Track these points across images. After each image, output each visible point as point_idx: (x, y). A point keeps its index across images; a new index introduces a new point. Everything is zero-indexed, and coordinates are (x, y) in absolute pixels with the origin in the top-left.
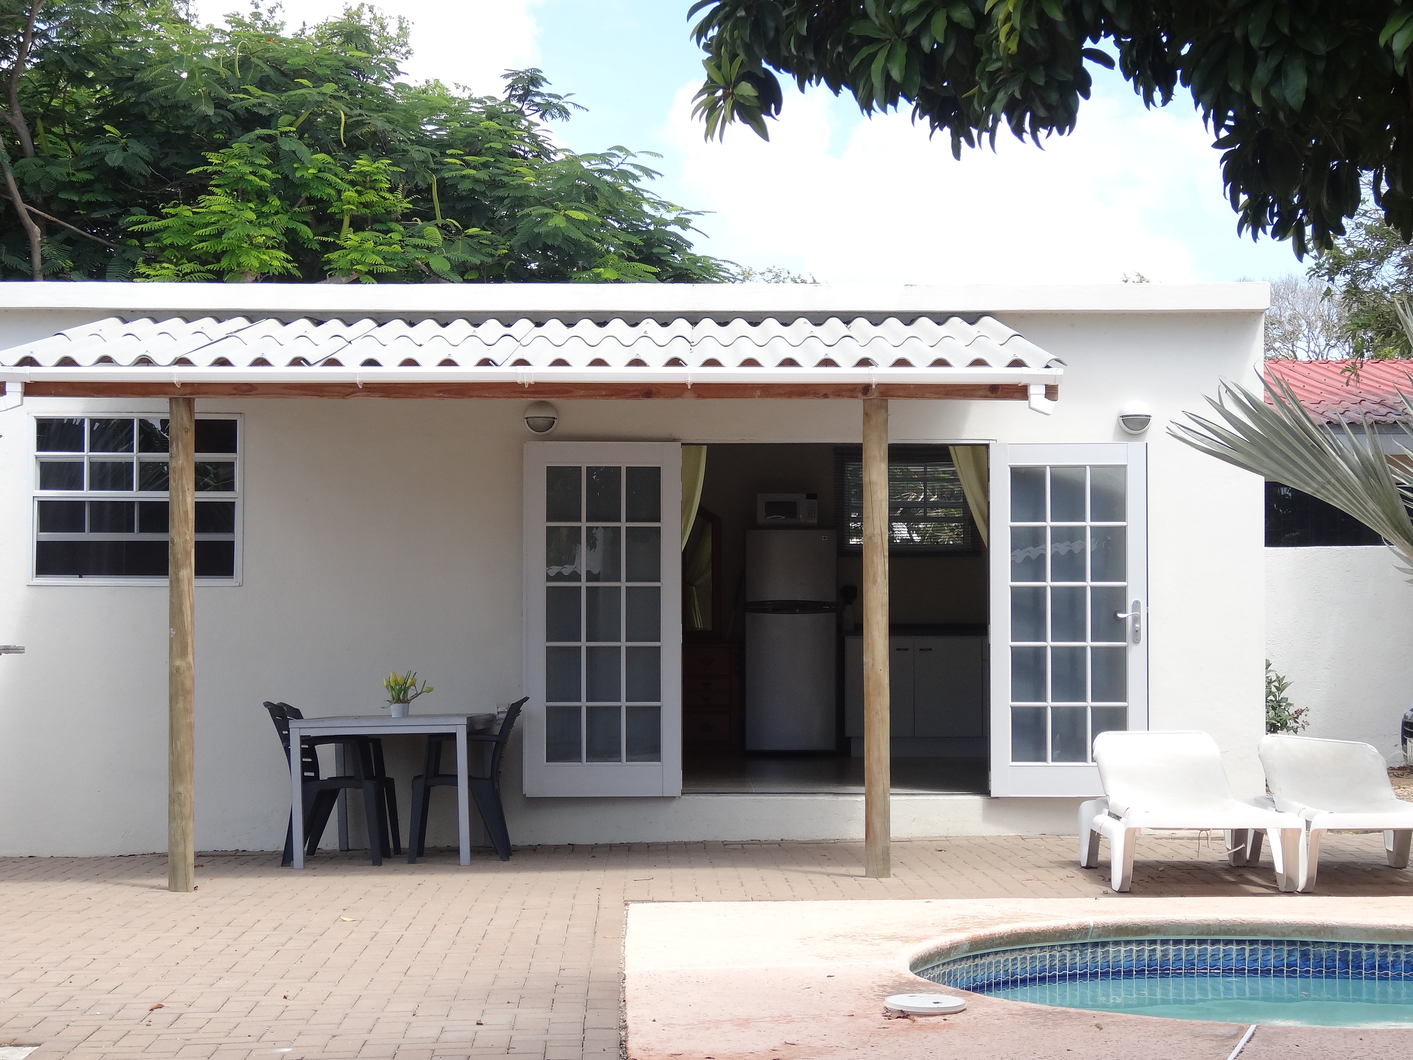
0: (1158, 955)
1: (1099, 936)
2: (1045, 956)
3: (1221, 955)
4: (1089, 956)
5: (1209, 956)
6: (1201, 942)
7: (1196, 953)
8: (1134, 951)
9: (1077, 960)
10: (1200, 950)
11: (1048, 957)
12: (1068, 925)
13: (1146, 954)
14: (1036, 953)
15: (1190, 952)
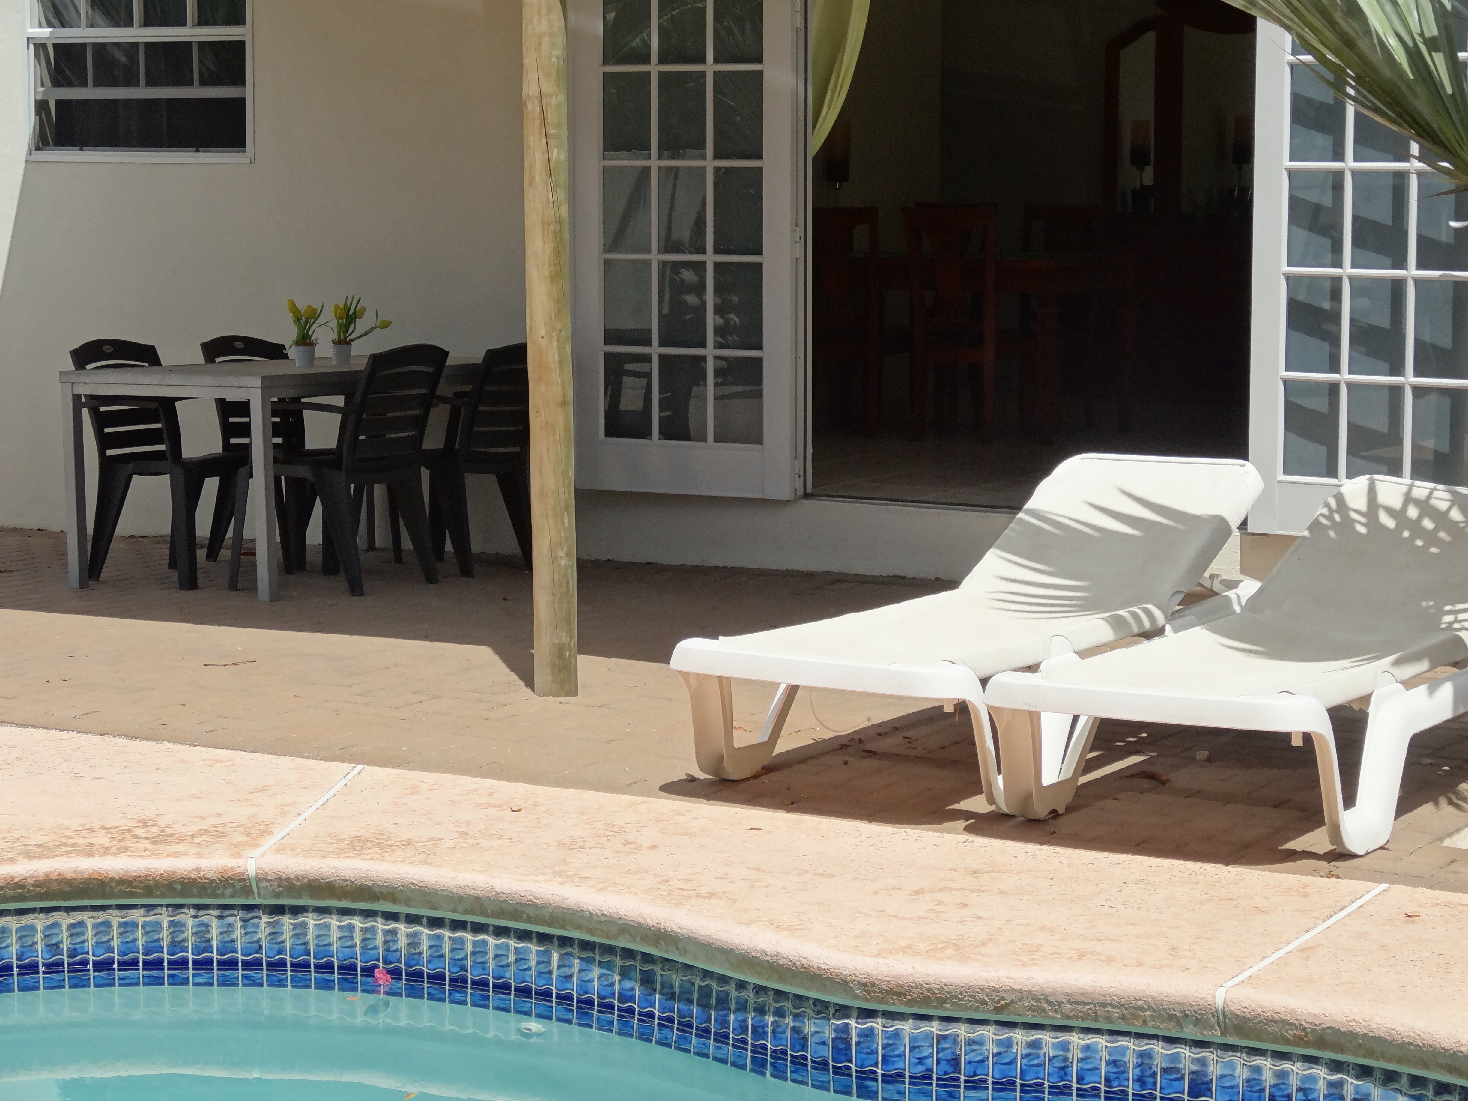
0: (402, 942)
1: (278, 895)
2: (159, 924)
3: (512, 958)
4: (264, 932)
5: (491, 955)
6: (478, 928)
7: (469, 948)
9: (238, 933)
10: (475, 944)
11: (165, 925)
12: (198, 870)
13: (380, 939)
14: (136, 916)
15: (457, 945)
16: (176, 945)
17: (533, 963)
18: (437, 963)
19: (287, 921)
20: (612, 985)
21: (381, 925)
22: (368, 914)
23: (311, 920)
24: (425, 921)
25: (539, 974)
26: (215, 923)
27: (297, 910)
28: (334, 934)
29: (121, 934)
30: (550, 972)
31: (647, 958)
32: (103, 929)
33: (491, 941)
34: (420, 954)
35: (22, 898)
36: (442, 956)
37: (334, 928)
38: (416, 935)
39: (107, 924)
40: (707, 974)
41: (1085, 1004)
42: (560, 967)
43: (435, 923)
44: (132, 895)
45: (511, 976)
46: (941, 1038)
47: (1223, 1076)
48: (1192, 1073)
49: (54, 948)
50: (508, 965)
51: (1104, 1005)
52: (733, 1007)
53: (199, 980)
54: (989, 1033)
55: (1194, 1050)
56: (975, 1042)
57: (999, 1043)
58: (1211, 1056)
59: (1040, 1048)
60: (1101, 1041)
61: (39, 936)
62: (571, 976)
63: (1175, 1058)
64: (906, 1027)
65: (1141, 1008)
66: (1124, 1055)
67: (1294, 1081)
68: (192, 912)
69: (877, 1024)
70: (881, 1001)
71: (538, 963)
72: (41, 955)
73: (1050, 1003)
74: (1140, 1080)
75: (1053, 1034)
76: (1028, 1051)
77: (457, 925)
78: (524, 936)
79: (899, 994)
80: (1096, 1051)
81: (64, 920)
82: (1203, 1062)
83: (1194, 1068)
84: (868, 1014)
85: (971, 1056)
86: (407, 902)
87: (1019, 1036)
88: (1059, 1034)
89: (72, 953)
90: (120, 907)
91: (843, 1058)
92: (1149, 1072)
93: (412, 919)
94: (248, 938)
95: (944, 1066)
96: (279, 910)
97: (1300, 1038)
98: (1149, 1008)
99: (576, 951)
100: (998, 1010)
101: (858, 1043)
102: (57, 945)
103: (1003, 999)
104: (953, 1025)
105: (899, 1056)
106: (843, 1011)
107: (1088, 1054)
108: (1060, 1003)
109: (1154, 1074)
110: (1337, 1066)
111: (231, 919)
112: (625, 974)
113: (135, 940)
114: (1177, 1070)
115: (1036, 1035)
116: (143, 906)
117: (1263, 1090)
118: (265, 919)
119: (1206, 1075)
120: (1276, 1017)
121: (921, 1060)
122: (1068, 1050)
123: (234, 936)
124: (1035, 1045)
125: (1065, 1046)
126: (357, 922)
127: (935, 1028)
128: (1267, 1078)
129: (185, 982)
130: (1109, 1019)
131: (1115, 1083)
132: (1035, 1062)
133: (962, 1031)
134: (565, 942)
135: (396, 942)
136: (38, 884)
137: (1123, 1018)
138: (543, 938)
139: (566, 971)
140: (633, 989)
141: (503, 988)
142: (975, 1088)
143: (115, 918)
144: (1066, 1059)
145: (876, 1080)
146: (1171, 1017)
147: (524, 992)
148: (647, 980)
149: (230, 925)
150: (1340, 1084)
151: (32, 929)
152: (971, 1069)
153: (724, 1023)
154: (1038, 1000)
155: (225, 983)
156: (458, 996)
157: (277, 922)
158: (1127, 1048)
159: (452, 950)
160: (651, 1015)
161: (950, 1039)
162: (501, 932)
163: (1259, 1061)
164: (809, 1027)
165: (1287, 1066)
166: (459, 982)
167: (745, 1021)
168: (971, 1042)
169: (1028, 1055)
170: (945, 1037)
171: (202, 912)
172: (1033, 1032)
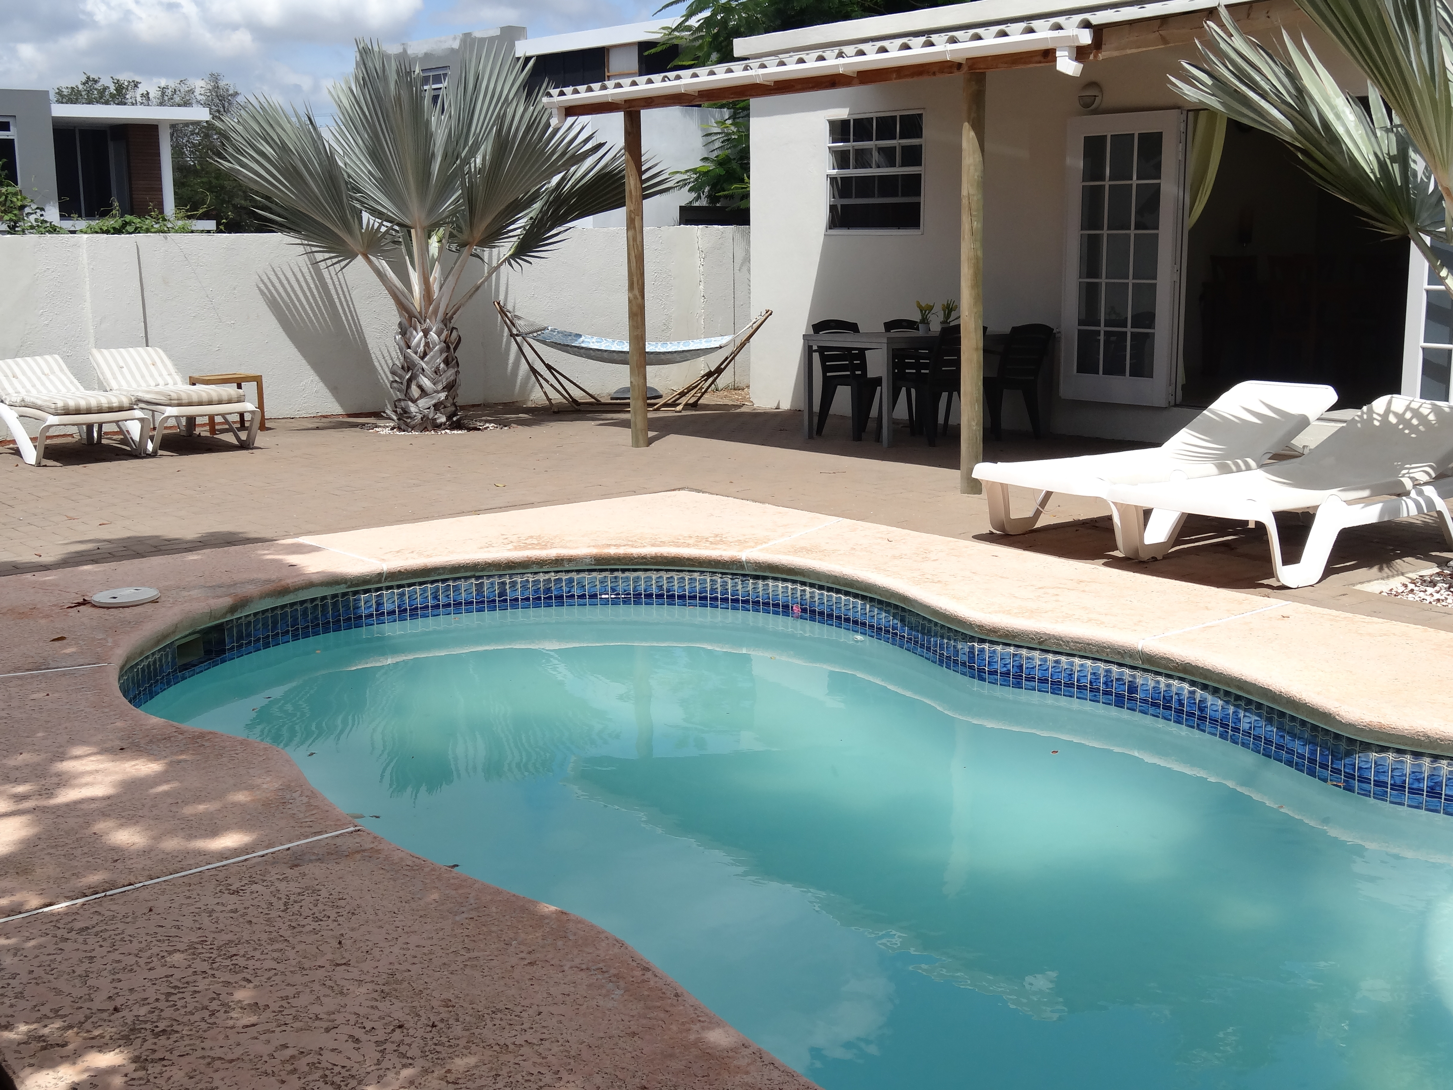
0: (808, 596)
1: (756, 570)
2: (706, 580)
3: (851, 606)
4: (750, 587)
5: (843, 604)
6: (838, 591)
7: (834, 600)
8: (790, 589)
9: (740, 587)
10: (836, 598)
11: (708, 581)
12: (721, 556)
13: (799, 593)
14: (696, 575)
15: (829, 599)
16: (713, 590)
17: (859, 609)
18: (821, 607)
19: (760, 583)
20: (889, 621)
21: (799, 587)
22: (794, 582)
23: (771, 583)
24: (817, 586)
25: (862, 614)
26: (730, 581)
27: (765, 578)
28: (780, 590)
29: (689, 583)
30: (866, 614)
31: (903, 609)
32: (681, 580)
33: (843, 597)
34: (815, 601)
35: (646, 564)
36: (824, 603)
37: (780, 587)
38: (813, 592)
39: (683, 578)
40: (924, 618)
41: (1080, 643)
42: (870, 611)
43: (821, 588)
44: (693, 566)
45: (851, 614)
46: (1015, 655)
47: (1143, 684)
48: (1129, 682)
49: (660, 587)
50: (849, 610)
51: (1089, 644)
52: (933, 634)
53: (722, 606)
54: (1036, 654)
55: (1130, 670)
56: (1030, 659)
57: (1041, 660)
58: (1138, 674)
59: (1060, 664)
60: (1089, 663)
61: (654, 581)
62: (874, 616)
63: (1122, 673)
64: (999, 648)
65: (1105, 647)
66: (1099, 670)
67: (1174, 690)
68: (720, 575)
69: (986, 646)
70: (987, 635)
71: (861, 609)
72: (654, 590)
73: (1063, 642)
74: (1105, 683)
75: (1067, 657)
76: (1055, 665)
77: (830, 589)
78: (856, 596)
79: (995, 632)
80: (1086, 667)
81: (665, 575)
82: (1134, 676)
83: (1130, 679)
84: (982, 641)
85: (1028, 665)
86: (809, 577)
87: (1050, 657)
88: (1069, 658)
89: (668, 591)
90: (689, 571)
91: (972, 662)
92: (1110, 680)
93: (812, 585)
94: (744, 590)
95: (1016, 669)
96: (756, 577)
97: (1176, 667)
98: (1109, 647)
99: (876, 604)
100: (1040, 643)
101: (978, 655)
102: (661, 586)
103: (1042, 638)
104: (1020, 649)
105: (995, 662)
106: (972, 639)
107: (1082, 669)
108: (1068, 642)
109: (1112, 680)
110: (1193, 683)
111: (737, 580)
112: (894, 617)
113: (695, 587)
114: (1123, 680)
115: (1059, 657)
116: (699, 571)
117: (1160, 693)
118: (751, 581)
119: (1136, 684)
120: (1165, 656)
121: (1005, 665)
122: (1073, 666)
123: (738, 588)
124: (1057, 662)
125: (1072, 664)
126: (790, 585)
127: (1012, 650)
128: (1162, 687)
129: (717, 607)
130: (1091, 651)
131: (1094, 684)
132: (1057, 671)
133: (1024, 652)
134: (872, 600)
135: (805, 595)
136: (652, 558)
137: (1097, 651)
138: (863, 598)
139: (872, 614)
140: (897, 624)
141: (847, 620)
142: (1029, 681)
143: (687, 576)
144: (1072, 670)
145: (985, 673)
146: (1119, 653)
147: (855, 622)
148: (902, 621)
149: (736, 583)
150: (1194, 692)
151: (651, 578)
152: (1028, 671)
153: (929, 642)
154: (1058, 640)
155: (734, 608)
156: (829, 622)
157: (756, 583)
158: (1101, 667)
159: (827, 601)
160: (904, 637)
161: (1019, 656)
162: (847, 594)
163: (1159, 678)
164: (960, 646)
165: (1171, 681)
166: (830, 616)
167: (937, 641)
168: (1028, 658)
169: (1054, 667)
170: (1016, 655)
171: (724, 576)
172: (1057, 656)
